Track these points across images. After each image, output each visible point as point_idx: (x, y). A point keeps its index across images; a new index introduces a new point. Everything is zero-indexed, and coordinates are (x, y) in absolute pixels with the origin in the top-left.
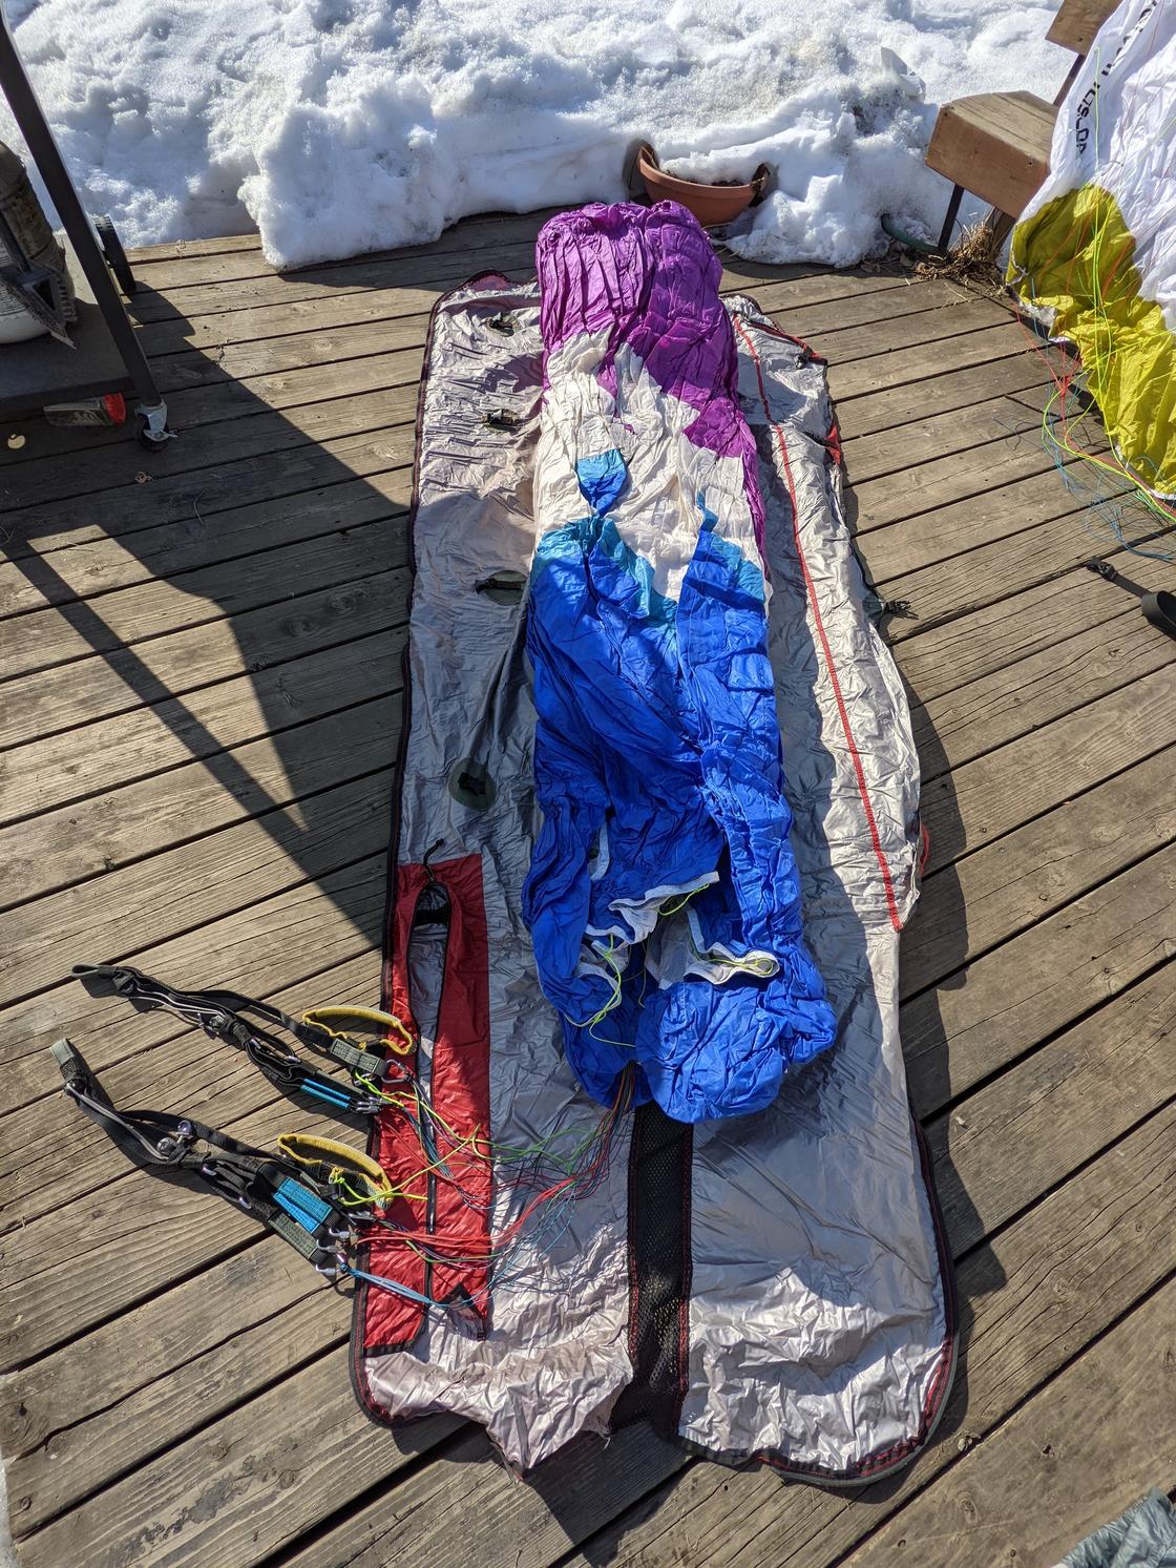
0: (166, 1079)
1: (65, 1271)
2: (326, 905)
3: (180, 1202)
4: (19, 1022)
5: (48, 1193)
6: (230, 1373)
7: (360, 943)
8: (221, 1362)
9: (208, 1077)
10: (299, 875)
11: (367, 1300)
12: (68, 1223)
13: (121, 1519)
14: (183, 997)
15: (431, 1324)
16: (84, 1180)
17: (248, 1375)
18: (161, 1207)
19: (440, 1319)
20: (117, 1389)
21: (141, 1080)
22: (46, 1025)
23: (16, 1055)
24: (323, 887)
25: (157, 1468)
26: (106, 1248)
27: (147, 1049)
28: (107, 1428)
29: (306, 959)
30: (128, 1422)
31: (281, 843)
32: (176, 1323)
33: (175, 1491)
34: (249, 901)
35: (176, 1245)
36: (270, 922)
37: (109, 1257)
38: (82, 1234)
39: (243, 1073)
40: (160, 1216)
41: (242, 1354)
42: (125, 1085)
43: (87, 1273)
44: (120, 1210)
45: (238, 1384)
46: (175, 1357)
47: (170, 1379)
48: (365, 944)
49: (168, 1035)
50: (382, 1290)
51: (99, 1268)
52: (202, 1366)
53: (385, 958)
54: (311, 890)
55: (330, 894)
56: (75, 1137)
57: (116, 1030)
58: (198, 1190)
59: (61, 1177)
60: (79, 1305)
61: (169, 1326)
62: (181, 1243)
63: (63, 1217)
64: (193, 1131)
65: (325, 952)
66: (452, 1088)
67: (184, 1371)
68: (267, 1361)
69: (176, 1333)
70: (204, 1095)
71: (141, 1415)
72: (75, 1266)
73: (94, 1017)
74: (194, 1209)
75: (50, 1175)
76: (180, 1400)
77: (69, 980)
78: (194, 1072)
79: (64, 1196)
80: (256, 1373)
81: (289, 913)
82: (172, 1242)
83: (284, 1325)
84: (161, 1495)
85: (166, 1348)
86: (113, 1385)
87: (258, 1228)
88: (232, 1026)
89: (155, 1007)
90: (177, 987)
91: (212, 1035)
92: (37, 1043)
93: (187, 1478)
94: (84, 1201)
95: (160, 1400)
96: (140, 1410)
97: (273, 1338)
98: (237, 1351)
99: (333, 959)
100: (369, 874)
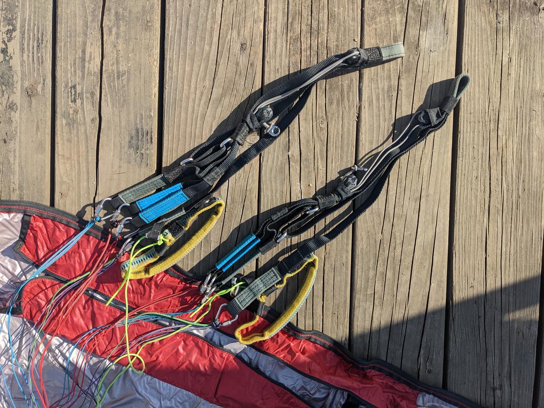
0: (324, 126)
1: (214, 15)
2: (416, 308)
3: (219, 109)
4: (440, 21)
5: (280, 14)
6: (76, 112)
7: (361, 325)
8: (88, 106)
9: (307, 160)
10: (459, 295)
11: (67, 225)
12: (249, 24)
13: (30, 16)
14: (389, 161)
15: (25, 265)
16: (276, 43)
17: (68, 124)
18: (223, 95)
19: (24, 272)
20: (111, 32)
21: (334, 106)
22: (426, 41)
23: (411, 13)
24: (435, 312)
25: (46, 47)
26: (214, 47)
27: (359, 117)
28: (90, 18)
29: (372, 273)
30: (85, 34)
31: (502, 291)
32: (131, 83)
33: (25, 55)
34: (456, 243)
35: (188, 98)
36: (425, 253)
37: (207, 48)
38: (235, 33)
39: (296, 188)
40: (217, 92)
41: (85, 123)
42: (337, 94)
43: (204, 30)
44: (237, 64)
45: (66, 115)
46: (109, 77)
47: (97, 69)
48: (358, 329)
49: (362, 137)
50: (69, 238)
51: (203, 39)
52: (93, 94)
53: (335, 342)
54: (438, 300)
55: (425, 317)
56: (314, 44)
57: (390, 97)
58: (220, 127)
59: (287, 27)
60: (184, 19)
61: (132, 78)
62: (188, 102)
63: (255, 22)
64: (268, 136)
65: (370, 291)
66: (189, 355)
67: (97, 80)
68: (69, 141)
69: (125, 82)
70: (294, 151)
71: (85, 44)
72: (214, 22)
73: (412, 81)
74: (208, 118)
75: (294, 19)
76: (79, 73)
77: (458, 70)
78: (317, 150)
79: (271, 26)
80: (66, 129)
81: (425, 273)
82: (192, 96)
83: (87, 159)
84: (28, 45)
85: (118, 72)
86: (114, 30)
87: (166, 162)
88: (339, 195)
89: (393, 134)
90: (404, 158)
91: (343, 173)
92: (413, 31)
93: (29, 65)
94: (259, 40)
95: (87, 59)
96: (88, 44)
97: (83, 148)
98: (88, 120)
99: (358, 296)
100: (428, 359)
